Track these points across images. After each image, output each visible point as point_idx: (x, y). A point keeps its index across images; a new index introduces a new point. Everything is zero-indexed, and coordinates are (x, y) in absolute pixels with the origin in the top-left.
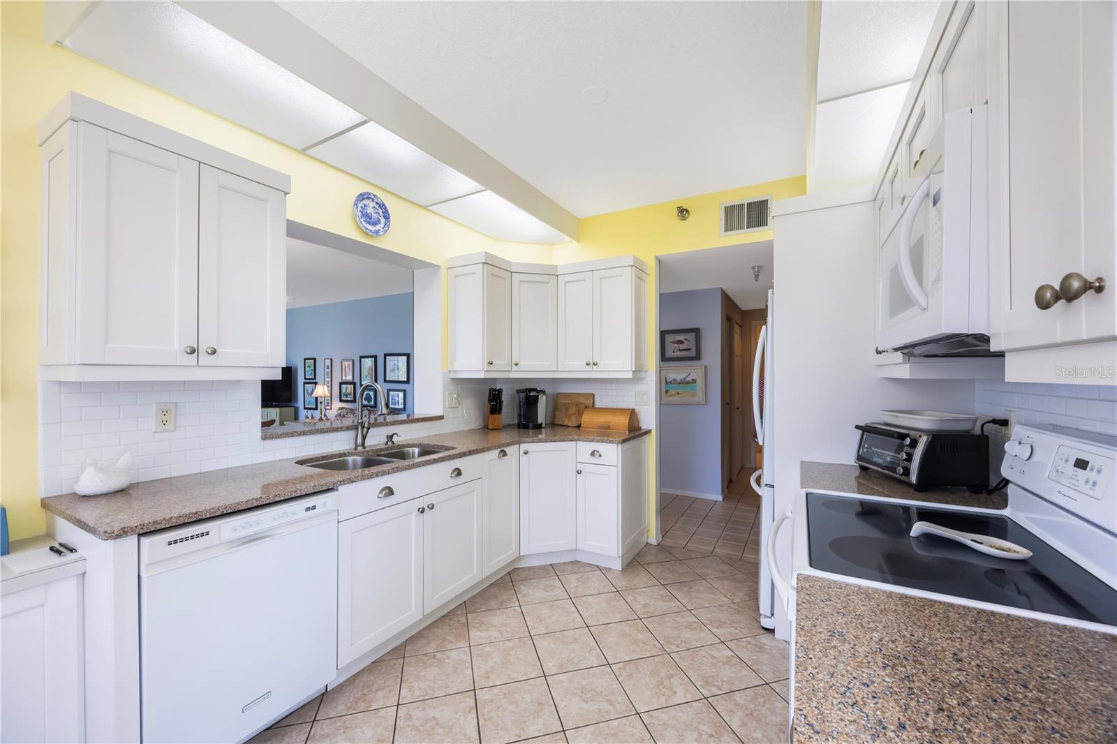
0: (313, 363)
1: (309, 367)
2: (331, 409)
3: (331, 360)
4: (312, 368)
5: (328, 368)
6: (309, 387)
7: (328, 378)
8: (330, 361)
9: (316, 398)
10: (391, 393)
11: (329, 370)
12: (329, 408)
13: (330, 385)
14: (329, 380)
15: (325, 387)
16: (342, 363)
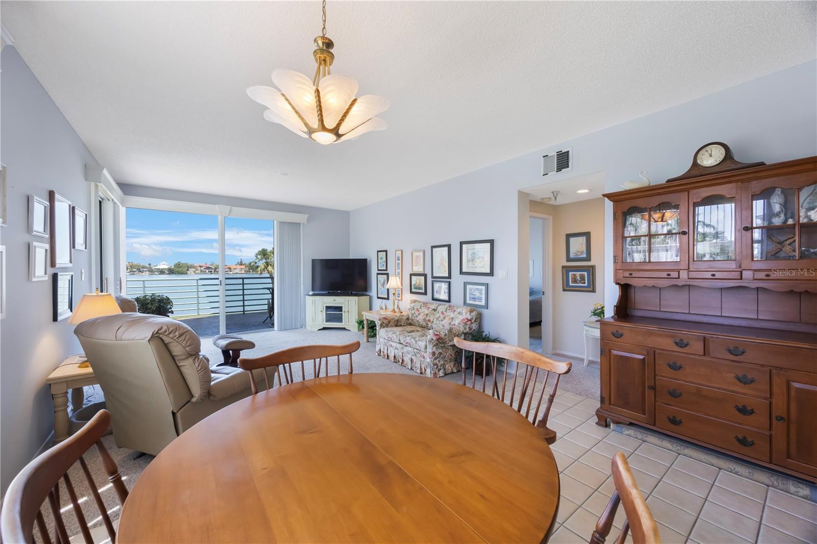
0: (385, 255)
1: (381, 259)
2: (402, 300)
3: (402, 251)
4: (384, 259)
5: (398, 260)
6: (382, 278)
7: (399, 269)
8: (400, 252)
9: (388, 290)
10: (469, 287)
11: (400, 262)
12: (400, 298)
13: (400, 275)
14: (400, 271)
15: (398, 278)
16: (412, 254)
